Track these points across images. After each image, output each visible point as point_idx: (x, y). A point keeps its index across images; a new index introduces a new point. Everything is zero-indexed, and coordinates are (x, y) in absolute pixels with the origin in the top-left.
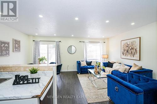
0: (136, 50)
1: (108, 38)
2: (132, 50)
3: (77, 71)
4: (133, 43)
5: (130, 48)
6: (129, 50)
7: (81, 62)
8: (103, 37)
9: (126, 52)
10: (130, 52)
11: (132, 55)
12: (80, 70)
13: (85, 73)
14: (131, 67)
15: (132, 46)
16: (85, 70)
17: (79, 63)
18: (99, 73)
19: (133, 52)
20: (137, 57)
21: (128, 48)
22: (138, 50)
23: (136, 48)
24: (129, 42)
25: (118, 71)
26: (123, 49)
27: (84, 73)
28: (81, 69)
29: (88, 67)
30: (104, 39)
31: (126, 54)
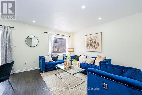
0: (98, 43)
1: (73, 33)
2: (95, 43)
3: (39, 68)
4: (96, 37)
5: (93, 42)
6: (92, 44)
7: (45, 57)
8: (70, 30)
9: (90, 45)
10: (93, 45)
11: (95, 48)
12: (44, 67)
13: (52, 69)
14: (96, 58)
15: (95, 40)
16: (51, 66)
17: (43, 59)
18: (70, 68)
19: (96, 46)
20: (99, 49)
21: (91, 41)
22: (100, 43)
23: (98, 42)
24: (92, 36)
25: (85, 63)
26: (87, 43)
27: (50, 70)
28: (46, 66)
29: (55, 62)
30: (69, 33)
31: (90, 48)
